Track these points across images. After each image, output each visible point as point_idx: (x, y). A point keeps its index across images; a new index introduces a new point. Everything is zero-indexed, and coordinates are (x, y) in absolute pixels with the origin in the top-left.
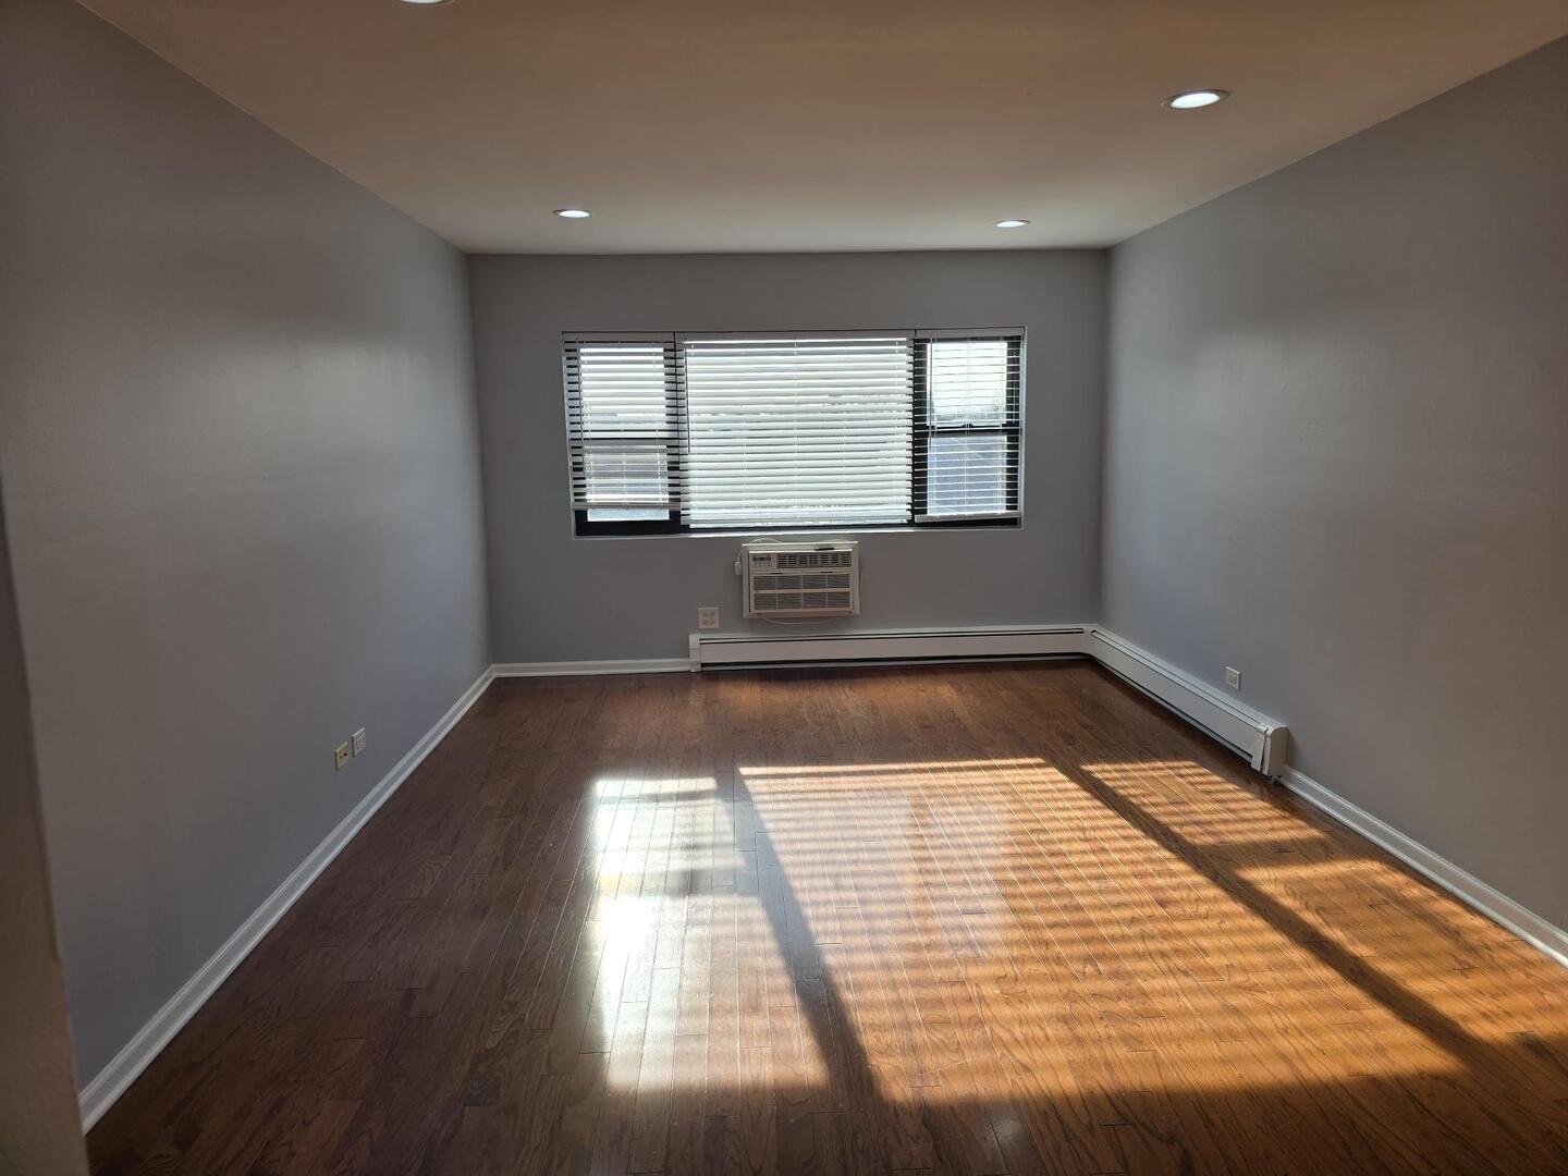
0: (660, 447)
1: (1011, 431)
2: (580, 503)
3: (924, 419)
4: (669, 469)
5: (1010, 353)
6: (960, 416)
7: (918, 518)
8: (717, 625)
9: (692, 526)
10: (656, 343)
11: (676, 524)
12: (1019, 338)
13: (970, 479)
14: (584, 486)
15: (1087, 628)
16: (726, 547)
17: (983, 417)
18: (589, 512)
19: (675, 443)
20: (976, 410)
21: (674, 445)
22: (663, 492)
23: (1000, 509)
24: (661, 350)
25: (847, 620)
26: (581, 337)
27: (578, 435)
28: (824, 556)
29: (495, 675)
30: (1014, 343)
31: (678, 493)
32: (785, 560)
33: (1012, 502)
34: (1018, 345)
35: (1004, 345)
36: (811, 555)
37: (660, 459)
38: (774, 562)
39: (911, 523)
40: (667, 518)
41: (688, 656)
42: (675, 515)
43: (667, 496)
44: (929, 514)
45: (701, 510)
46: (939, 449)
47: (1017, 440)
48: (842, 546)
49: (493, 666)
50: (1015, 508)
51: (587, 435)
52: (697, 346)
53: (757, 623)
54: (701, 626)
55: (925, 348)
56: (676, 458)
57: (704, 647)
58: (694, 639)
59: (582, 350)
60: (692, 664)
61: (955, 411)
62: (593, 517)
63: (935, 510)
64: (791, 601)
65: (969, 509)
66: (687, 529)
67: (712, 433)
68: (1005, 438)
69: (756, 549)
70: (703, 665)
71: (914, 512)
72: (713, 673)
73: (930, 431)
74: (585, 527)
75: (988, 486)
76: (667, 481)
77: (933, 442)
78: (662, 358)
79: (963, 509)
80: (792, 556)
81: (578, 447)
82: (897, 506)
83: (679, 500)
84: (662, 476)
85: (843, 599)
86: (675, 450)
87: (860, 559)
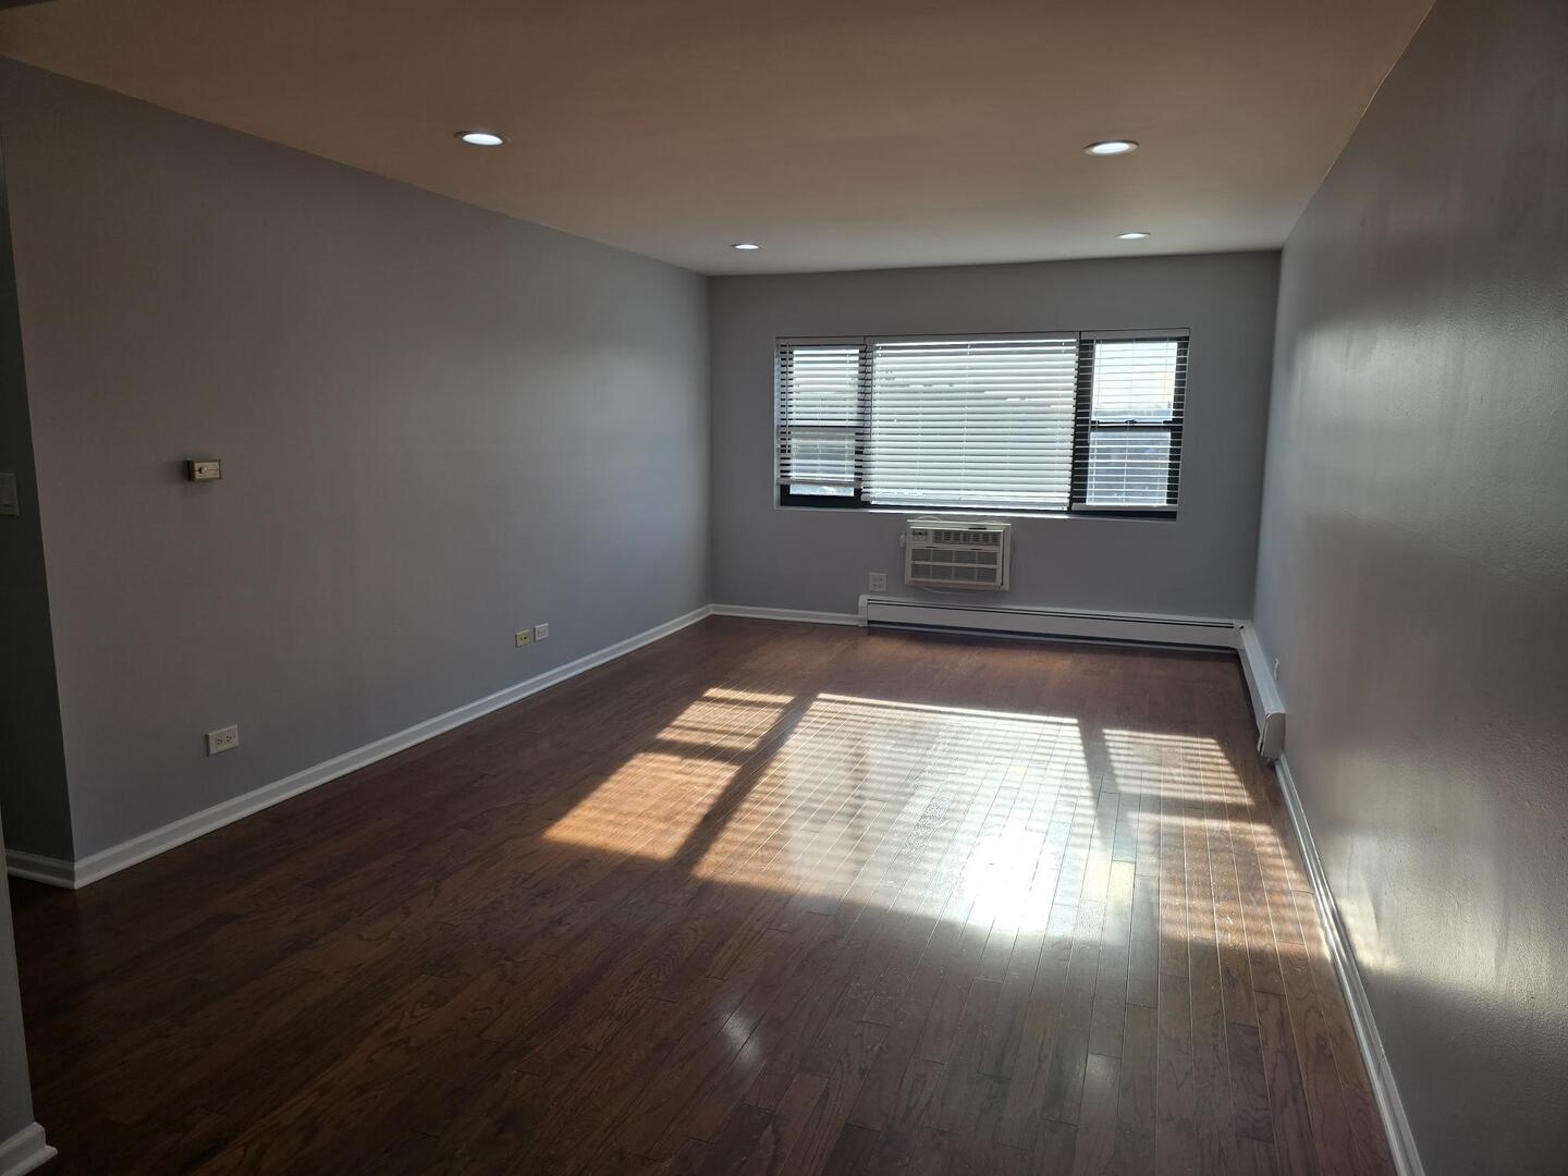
0: (848, 434)
1: (1175, 428)
2: (784, 479)
3: (1088, 414)
4: (856, 453)
5: (1179, 353)
6: (1126, 413)
7: (1076, 506)
8: (884, 589)
9: (873, 503)
10: (853, 346)
11: (858, 501)
12: (1187, 338)
13: (1129, 472)
14: (789, 465)
15: (1237, 623)
16: (895, 521)
17: (1149, 414)
18: (792, 486)
19: (861, 430)
20: (1144, 407)
21: (861, 432)
22: (849, 473)
23: (1159, 501)
24: (857, 351)
25: (998, 594)
26: (791, 342)
27: (784, 423)
28: (976, 535)
29: (712, 612)
30: (1183, 343)
31: (861, 474)
32: (940, 536)
33: (1172, 496)
34: (1186, 345)
35: (1174, 345)
36: (965, 533)
37: (849, 444)
38: (931, 536)
39: (1069, 511)
40: (852, 494)
41: (857, 613)
42: (858, 492)
43: (853, 476)
44: (1087, 503)
45: (881, 490)
46: (1099, 443)
47: (1180, 436)
48: (996, 527)
49: (711, 605)
50: (1175, 502)
51: (791, 423)
52: (883, 348)
53: (916, 589)
54: (871, 589)
55: (1092, 348)
56: (860, 444)
57: (872, 606)
58: (863, 599)
59: (796, 352)
60: (860, 620)
61: (1121, 407)
62: (795, 490)
63: (1092, 501)
64: (943, 572)
65: (1127, 500)
66: (867, 505)
67: (895, 423)
68: (1169, 434)
69: (917, 525)
70: (869, 622)
71: (1072, 500)
72: (876, 629)
73: (1090, 425)
74: (787, 499)
75: (1150, 479)
76: (853, 463)
77: (1094, 436)
78: (857, 358)
79: (1122, 500)
80: (948, 533)
81: (785, 431)
82: (1054, 494)
83: (861, 480)
84: (849, 458)
85: (991, 575)
86: (861, 437)
87: (1012, 539)
